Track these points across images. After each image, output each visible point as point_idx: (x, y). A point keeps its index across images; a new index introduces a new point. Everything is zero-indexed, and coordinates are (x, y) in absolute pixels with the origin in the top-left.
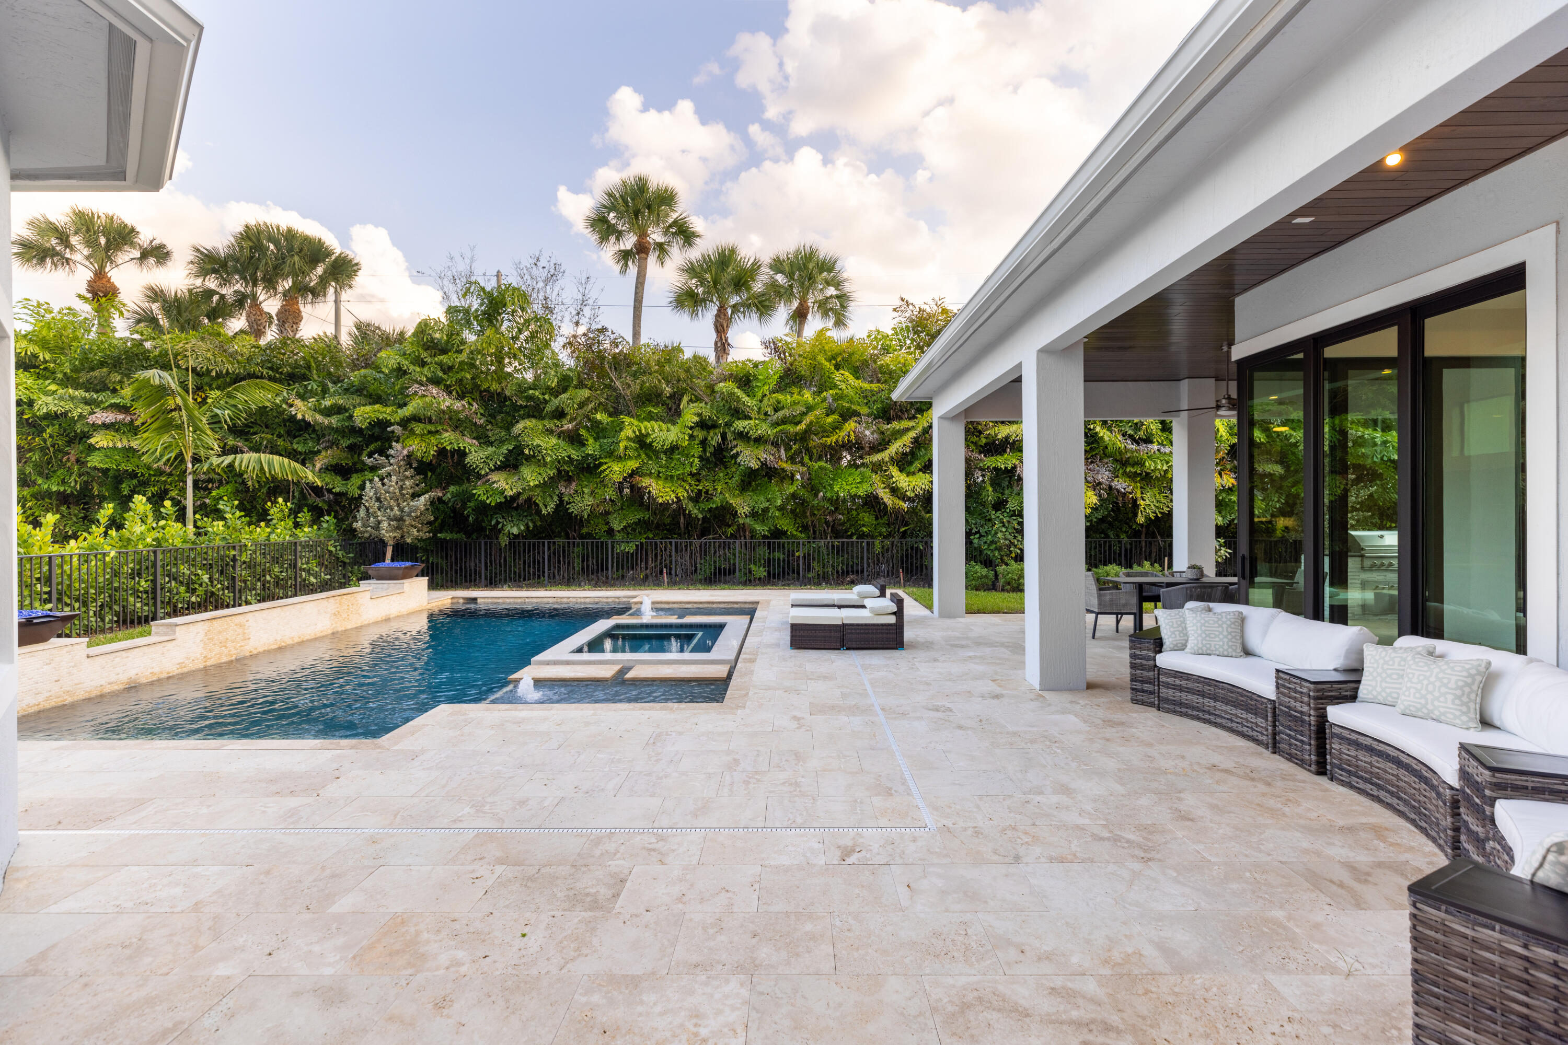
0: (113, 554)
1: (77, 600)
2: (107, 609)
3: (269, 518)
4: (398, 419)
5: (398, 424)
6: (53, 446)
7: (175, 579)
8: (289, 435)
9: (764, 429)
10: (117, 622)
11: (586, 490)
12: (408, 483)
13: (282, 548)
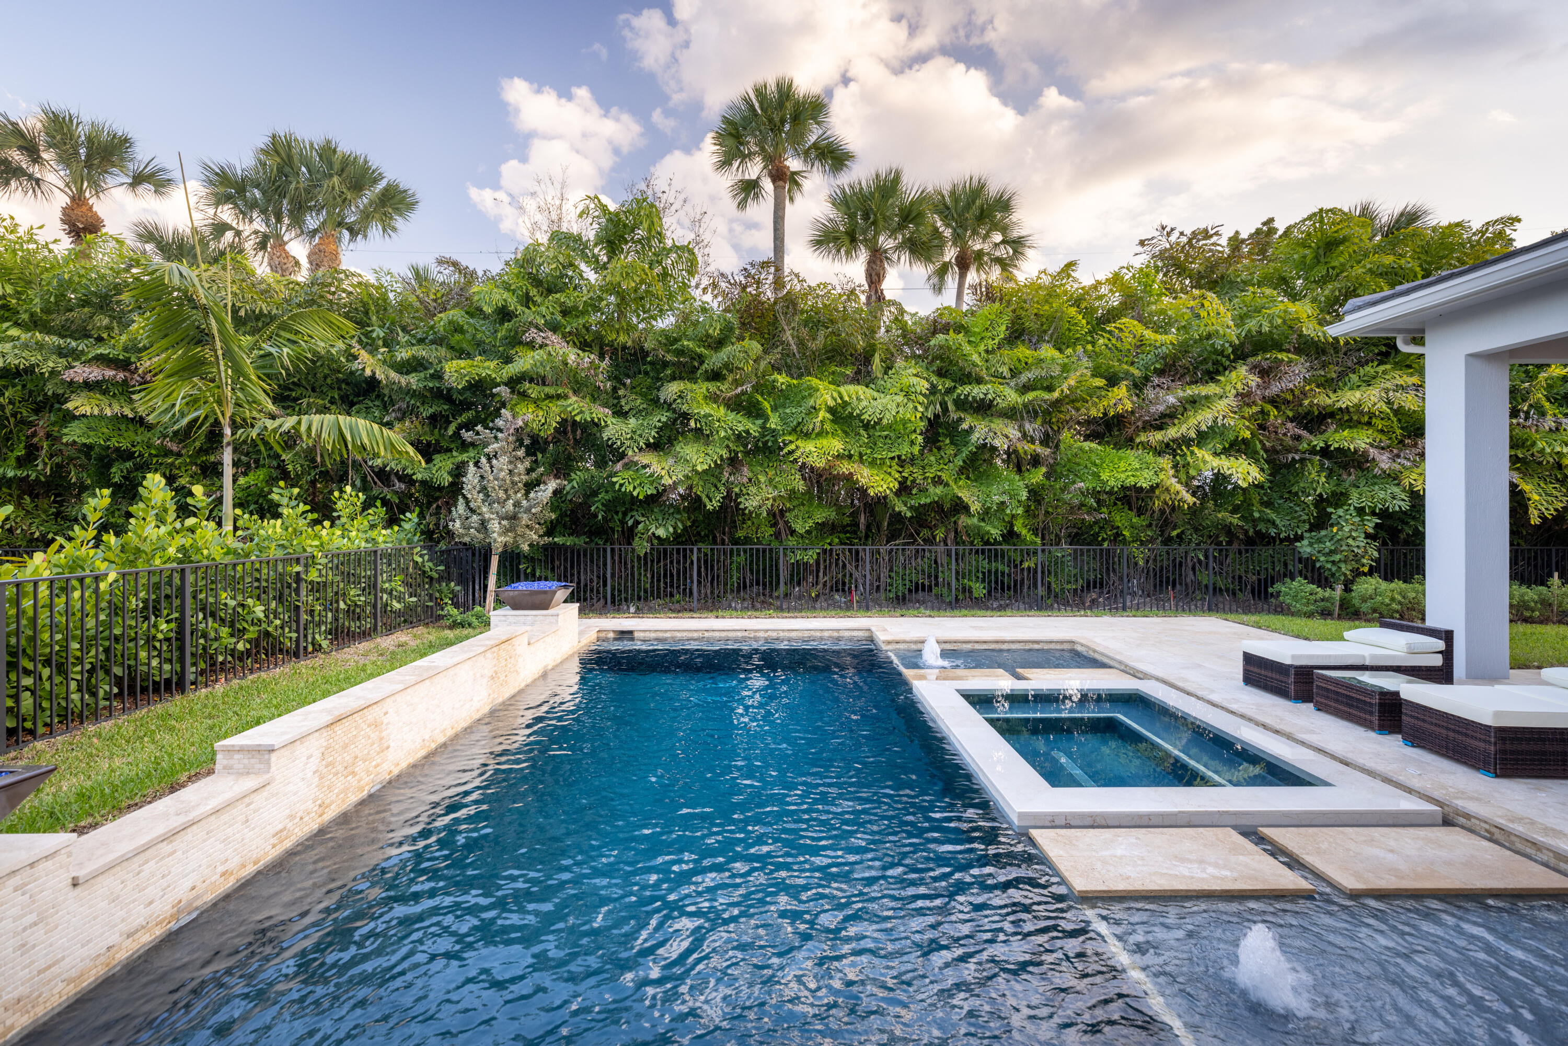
0: (112, 576)
1: (47, 662)
2: (101, 674)
3: (335, 514)
4: (505, 379)
5: (506, 384)
6: (14, 415)
7: (213, 615)
8: (343, 402)
9: (1010, 396)
10: (120, 695)
11: (762, 478)
12: (521, 467)
13: (357, 558)
